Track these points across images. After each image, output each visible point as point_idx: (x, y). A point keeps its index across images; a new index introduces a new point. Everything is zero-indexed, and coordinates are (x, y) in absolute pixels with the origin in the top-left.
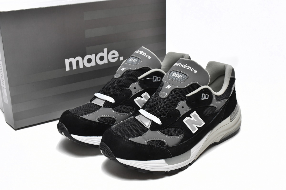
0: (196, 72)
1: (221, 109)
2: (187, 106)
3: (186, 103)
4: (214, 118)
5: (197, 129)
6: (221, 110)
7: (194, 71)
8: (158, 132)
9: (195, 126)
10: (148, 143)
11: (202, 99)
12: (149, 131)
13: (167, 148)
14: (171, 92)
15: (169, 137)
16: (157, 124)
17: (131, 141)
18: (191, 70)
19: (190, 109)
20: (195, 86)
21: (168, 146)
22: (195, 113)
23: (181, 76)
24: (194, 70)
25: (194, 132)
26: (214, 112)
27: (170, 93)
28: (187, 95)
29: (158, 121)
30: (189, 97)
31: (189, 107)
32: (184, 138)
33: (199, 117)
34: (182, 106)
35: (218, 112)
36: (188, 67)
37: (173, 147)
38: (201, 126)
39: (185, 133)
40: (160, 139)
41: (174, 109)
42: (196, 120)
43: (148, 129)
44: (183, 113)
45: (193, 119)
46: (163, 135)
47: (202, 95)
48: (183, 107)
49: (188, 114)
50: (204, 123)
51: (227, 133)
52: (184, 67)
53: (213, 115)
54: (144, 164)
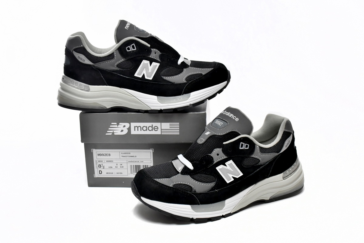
0: (238, 120)
1: (268, 163)
2: (223, 154)
3: (222, 150)
4: (256, 171)
5: (233, 180)
6: (266, 164)
7: (236, 119)
8: (188, 177)
9: (231, 176)
10: (174, 185)
11: (240, 148)
12: (180, 174)
13: (194, 194)
14: (209, 138)
15: (199, 183)
16: (189, 168)
17: (156, 181)
18: (233, 118)
19: (225, 157)
20: (233, 134)
21: (195, 192)
22: (231, 162)
23: (222, 123)
24: (236, 117)
25: (228, 182)
26: (256, 164)
27: (207, 140)
28: (224, 143)
29: (190, 166)
30: (226, 144)
31: (224, 155)
32: (215, 186)
33: (236, 167)
34: (218, 153)
35: (261, 165)
36: (231, 114)
37: (200, 194)
38: (237, 177)
39: (217, 181)
40: (188, 184)
41: (209, 155)
42: (231, 170)
43: (178, 173)
44: (217, 161)
45: (228, 167)
46: (193, 180)
47: (240, 144)
48: (218, 155)
49: (223, 162)
50: (242, 174)
51: (279, 192)
52: (227, 115)
53: (255, 167)
54: (167, 206)
